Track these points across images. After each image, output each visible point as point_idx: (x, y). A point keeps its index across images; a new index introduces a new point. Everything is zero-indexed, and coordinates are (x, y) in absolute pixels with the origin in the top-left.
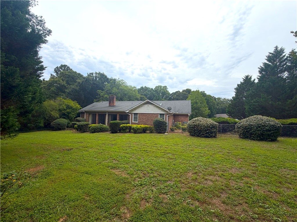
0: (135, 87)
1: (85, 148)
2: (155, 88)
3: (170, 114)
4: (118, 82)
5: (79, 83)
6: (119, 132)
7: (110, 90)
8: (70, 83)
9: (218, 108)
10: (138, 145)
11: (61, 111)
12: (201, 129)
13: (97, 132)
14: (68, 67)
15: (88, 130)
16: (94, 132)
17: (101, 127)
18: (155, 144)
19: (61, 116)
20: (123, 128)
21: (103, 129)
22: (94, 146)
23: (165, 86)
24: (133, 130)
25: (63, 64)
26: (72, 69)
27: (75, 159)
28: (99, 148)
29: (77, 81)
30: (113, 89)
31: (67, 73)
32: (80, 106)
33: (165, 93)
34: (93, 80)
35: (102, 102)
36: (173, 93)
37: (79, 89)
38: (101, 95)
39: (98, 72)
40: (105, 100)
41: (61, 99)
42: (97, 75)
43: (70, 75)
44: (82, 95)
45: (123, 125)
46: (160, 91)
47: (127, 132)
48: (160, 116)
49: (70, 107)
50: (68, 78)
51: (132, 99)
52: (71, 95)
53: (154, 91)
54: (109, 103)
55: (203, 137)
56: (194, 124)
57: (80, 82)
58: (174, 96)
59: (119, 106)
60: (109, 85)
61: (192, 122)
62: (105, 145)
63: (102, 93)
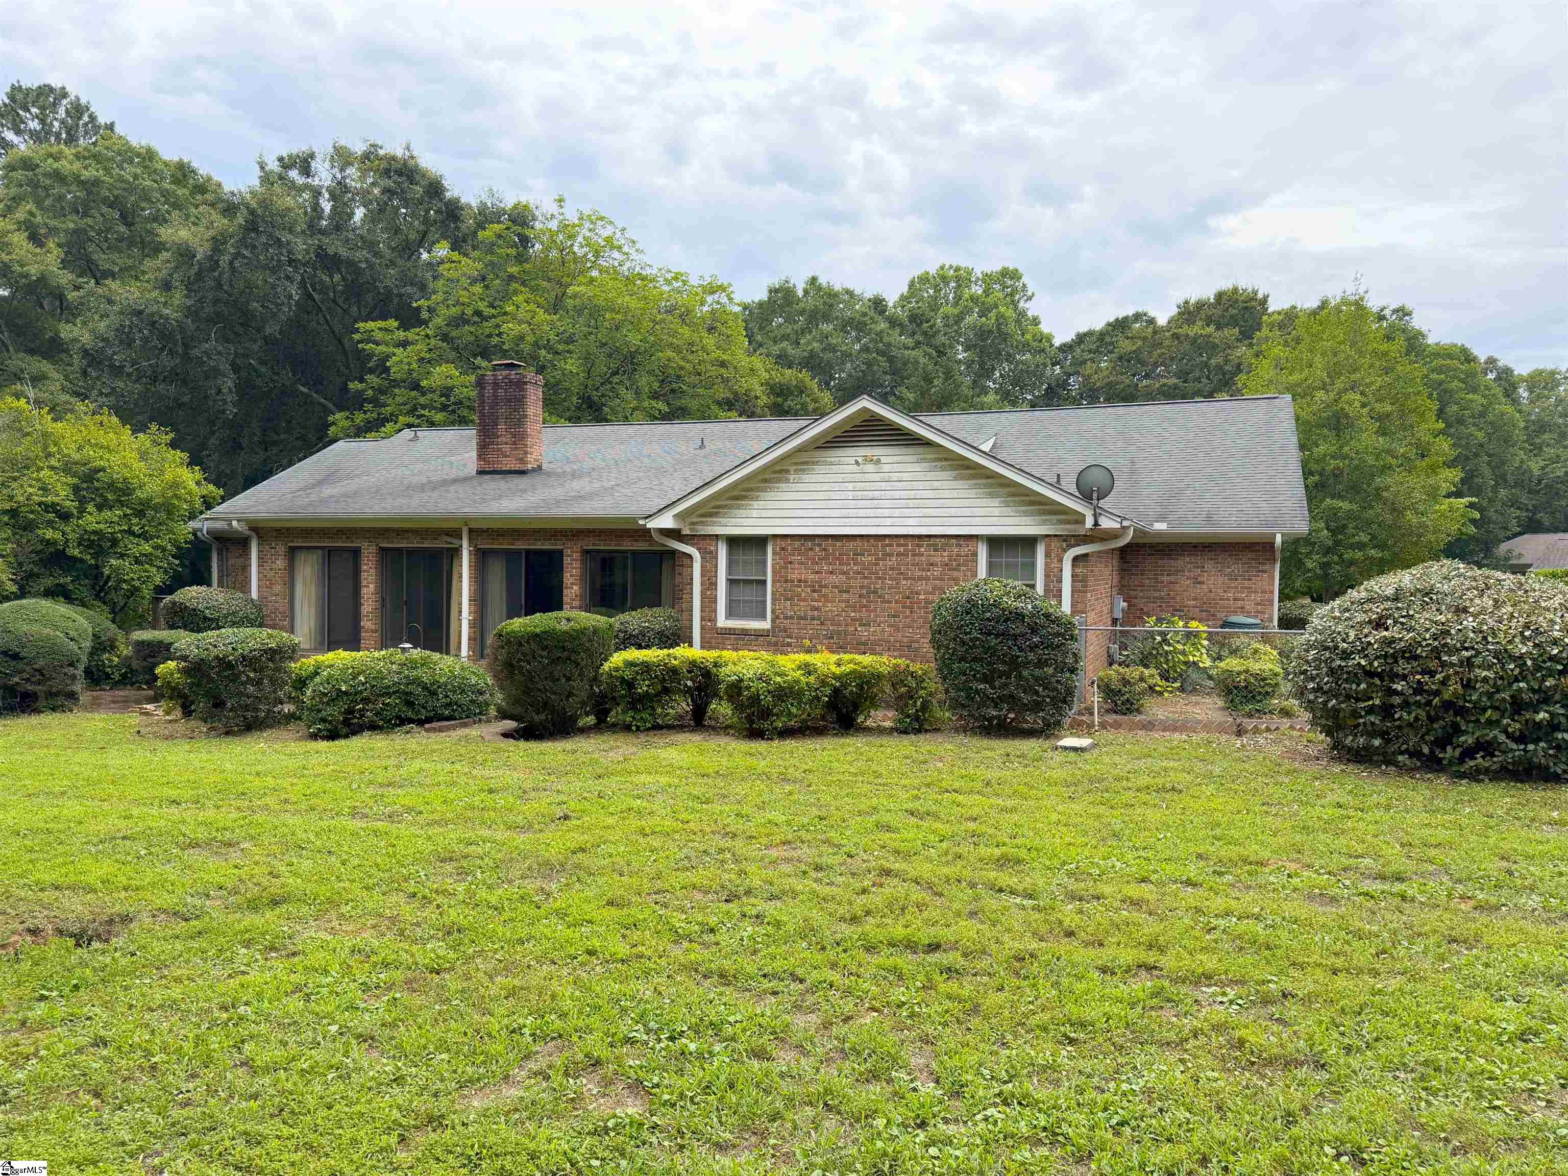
0: (722, 288)
1: (253, 906)
2: (905, 289)
3: (1097, 535)
4: (552, 235)
5: (185, 254)
6: (591, 720)
7: (486, 319)
8: (103, 260)
9: (1537, 472)
10: (818, 868)
11: (29, 526)
12: (1468, 685)
13: (373, 727)
14: (78, 110)
15: (288, 708)
16: (346, 723)
17: (417, 681)
18: (1003, 862)
19: (31, 575)
20: (630, 685)
21: (433, 693)
22: (357, 890)
23: (1005, 273)
24: (739, 707)
25: (31, 82)
26: (111, 127)
27: (148, 1054)
28: (408, 911)
29: (165, 233)
30: (510, 308)
31: (66, 166)
32: (199, 476)
33: (1004, 337)
34: (313, 228)
35: (407, 433)
36: (1081, 338)
37: (190, 312)
38: (396, 372)
39: (359, 148)
40: (439, 417)
41: (19, 411)
42: (351, 171)
43: (96, 182)
44: (215, 372)
45: (633, 654)
46: (959, 318)
47: (677, 727)
48: (991, 566)
49: (111, 486)
50: (86, 214)
51: (693, 404)
52: (117, 371)
53: (893, 322)
54: (483, 448)
55: (1487, 771)
56: (1390, 642)
57: (194, 242)
58: (1089, 368)
59: (574, 475)
60: (470, 265)
61: (1360, 617)
62: (462, 873)
63: (404, 344)
